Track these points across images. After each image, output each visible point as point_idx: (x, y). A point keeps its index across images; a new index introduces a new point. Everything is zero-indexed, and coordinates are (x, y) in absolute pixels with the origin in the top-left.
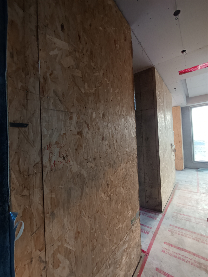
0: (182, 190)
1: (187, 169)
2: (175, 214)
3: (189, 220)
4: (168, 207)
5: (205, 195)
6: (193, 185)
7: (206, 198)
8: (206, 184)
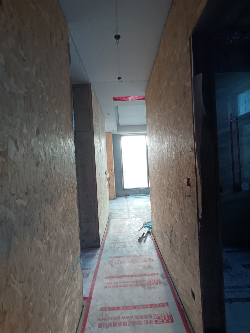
0: (116, 218)
1: (118, 197)
2: (112, 245)
3: (125, 246)
4: (105, 240)
5: (134, 219)
6: (124, 212)
7: (135, 221)
8: (134, 209)
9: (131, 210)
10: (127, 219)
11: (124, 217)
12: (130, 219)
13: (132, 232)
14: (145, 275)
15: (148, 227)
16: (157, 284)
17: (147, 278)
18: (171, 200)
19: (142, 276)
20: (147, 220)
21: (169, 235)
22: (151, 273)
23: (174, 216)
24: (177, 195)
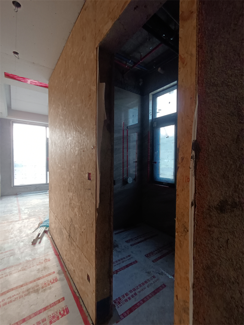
1: (4, 197)
5: (27, 220)
6: (13, 214)
7: (29, 222)
8: (27, 209)
9: (23, 211)
10: (17, 221)
11: (12, 220)
12: (21, 221)
13: (24, 235)
14: (39, 279)
15: (44, 226)
16: (52, 283)
17: (41, 282)
18: (72, 195)
19: (35, 281)
20: (44, 219)
21: (68, 229)
22: (47, 274)
23: (74, 210)
24: (78, 189)
